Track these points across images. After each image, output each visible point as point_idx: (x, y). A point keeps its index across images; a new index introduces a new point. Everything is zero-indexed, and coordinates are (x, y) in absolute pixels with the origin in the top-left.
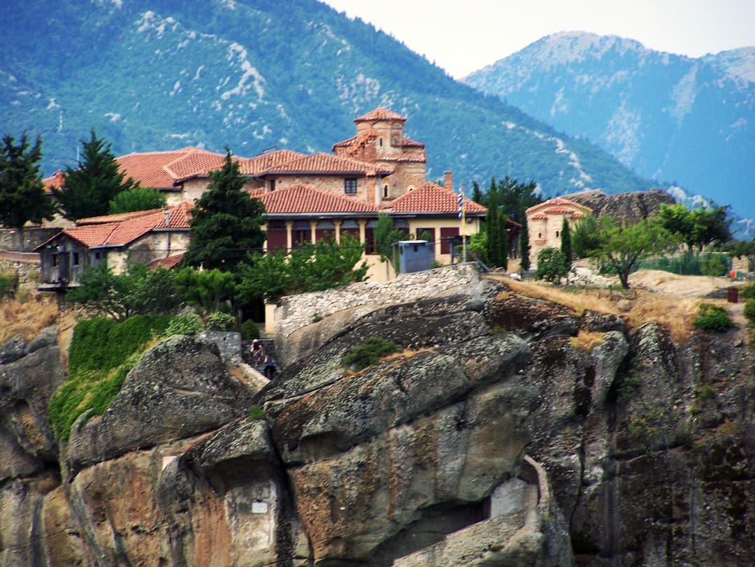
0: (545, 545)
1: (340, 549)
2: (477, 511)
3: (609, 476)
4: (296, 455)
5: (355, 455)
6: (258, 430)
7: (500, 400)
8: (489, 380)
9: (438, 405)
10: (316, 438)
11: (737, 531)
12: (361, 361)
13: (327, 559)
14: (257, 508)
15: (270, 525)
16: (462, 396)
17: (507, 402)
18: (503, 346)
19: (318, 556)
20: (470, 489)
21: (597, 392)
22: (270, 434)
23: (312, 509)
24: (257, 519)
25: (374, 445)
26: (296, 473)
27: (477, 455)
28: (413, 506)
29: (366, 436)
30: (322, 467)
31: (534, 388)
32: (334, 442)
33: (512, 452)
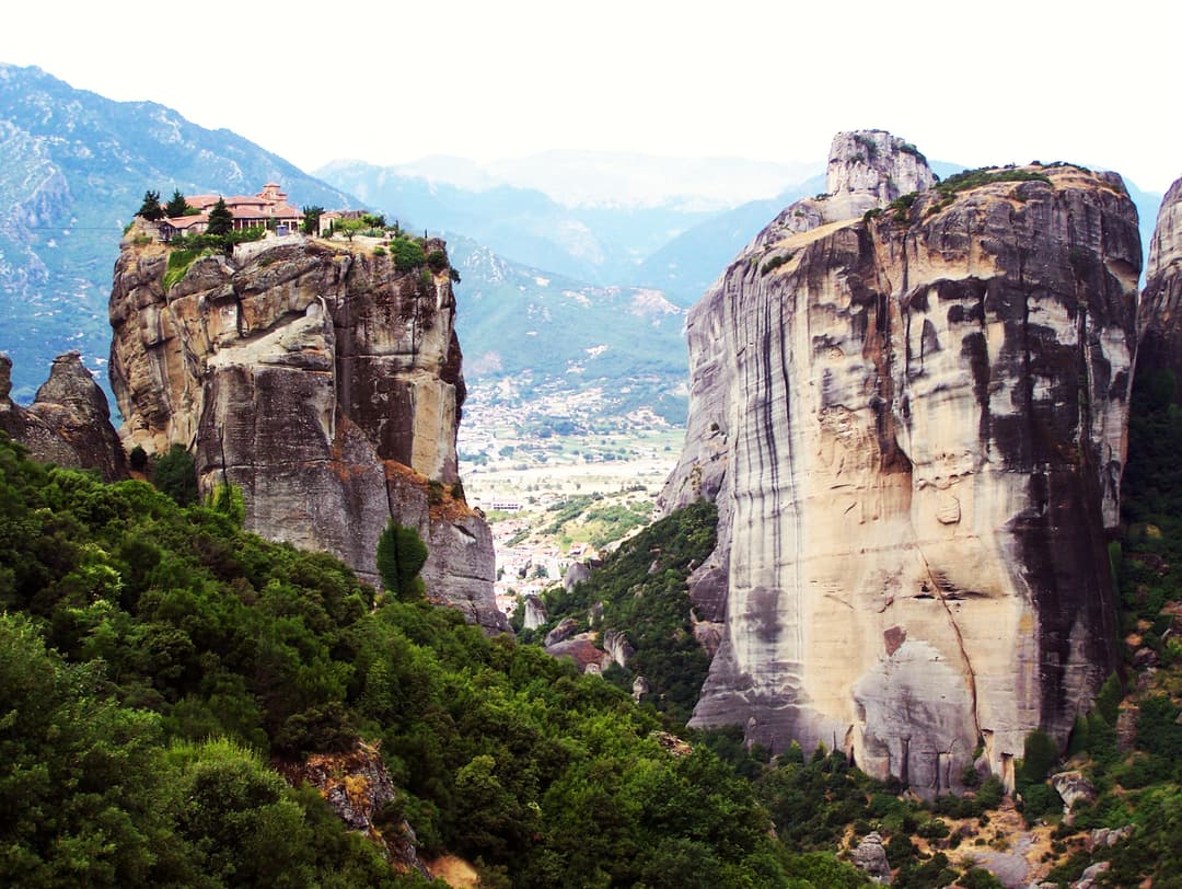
0: (325, 325)
1: (257, 326)
2: (302, 313)
3: (345, 303)
4: (243, 296)
5: (262, 295)
6: (231, 287)
7: (310, 278)
8: (306, 271)
9: (289, 279)
10: (249, 290)
11: (387, 320)
12: (264, 265)
13: (253, 329)
14: (230, 313)
15: (235, 318)
16: (297, 276)
17: (312, 278)
18: (310, 260)
19: (251, 328)
20: (300, 307)
21: (341, 275)
22: (234, 289)
23: (249, 313)
24: (231, 317)
25: (269, 292)
26: (243, 301)
27: (302, 296)
28: (281, 312)
29: (266, 289)
30: (252, 299)
31: (321, 274)
32: (256, 291)
33: (313, 294)
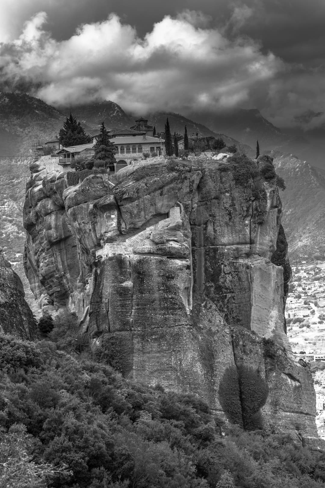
0: (183, 223)
1: (132, 226)
2: (167, 215)
3: (198, 206)
4: (122, 203)
5: (136, 202)
6: (112, 197)
7: (171, 188)
8: (168, 183)
9: (155, 190)
10: (126, 199)
11: (230, 219)
12: (137, 180)
13: (130, 228)
14: (113, 216)
15: (116, 220)
16: (161, 188)
17: (173, 189)
18: (171, 175)
19: (128, 227)
20: (163, 210)
21: (195, 186)
22: (115, 198)
23: (126, 216)
24: (112, 219)
25: (141, 200)
26: (121, 207)
27: (165, 202)
28: (150, 215)
29: (138, 198)
30: (128, 205)
31: (179, 186)
32: (130, 200)
33: (174, 201)
